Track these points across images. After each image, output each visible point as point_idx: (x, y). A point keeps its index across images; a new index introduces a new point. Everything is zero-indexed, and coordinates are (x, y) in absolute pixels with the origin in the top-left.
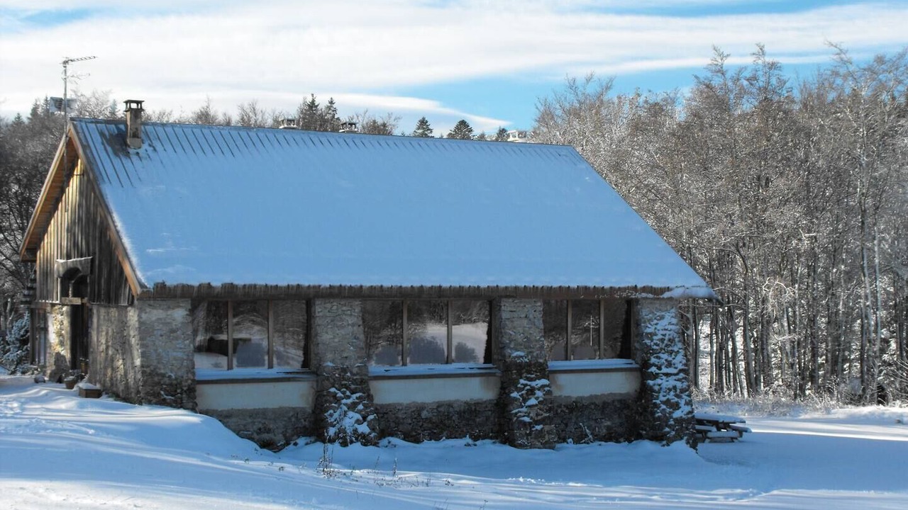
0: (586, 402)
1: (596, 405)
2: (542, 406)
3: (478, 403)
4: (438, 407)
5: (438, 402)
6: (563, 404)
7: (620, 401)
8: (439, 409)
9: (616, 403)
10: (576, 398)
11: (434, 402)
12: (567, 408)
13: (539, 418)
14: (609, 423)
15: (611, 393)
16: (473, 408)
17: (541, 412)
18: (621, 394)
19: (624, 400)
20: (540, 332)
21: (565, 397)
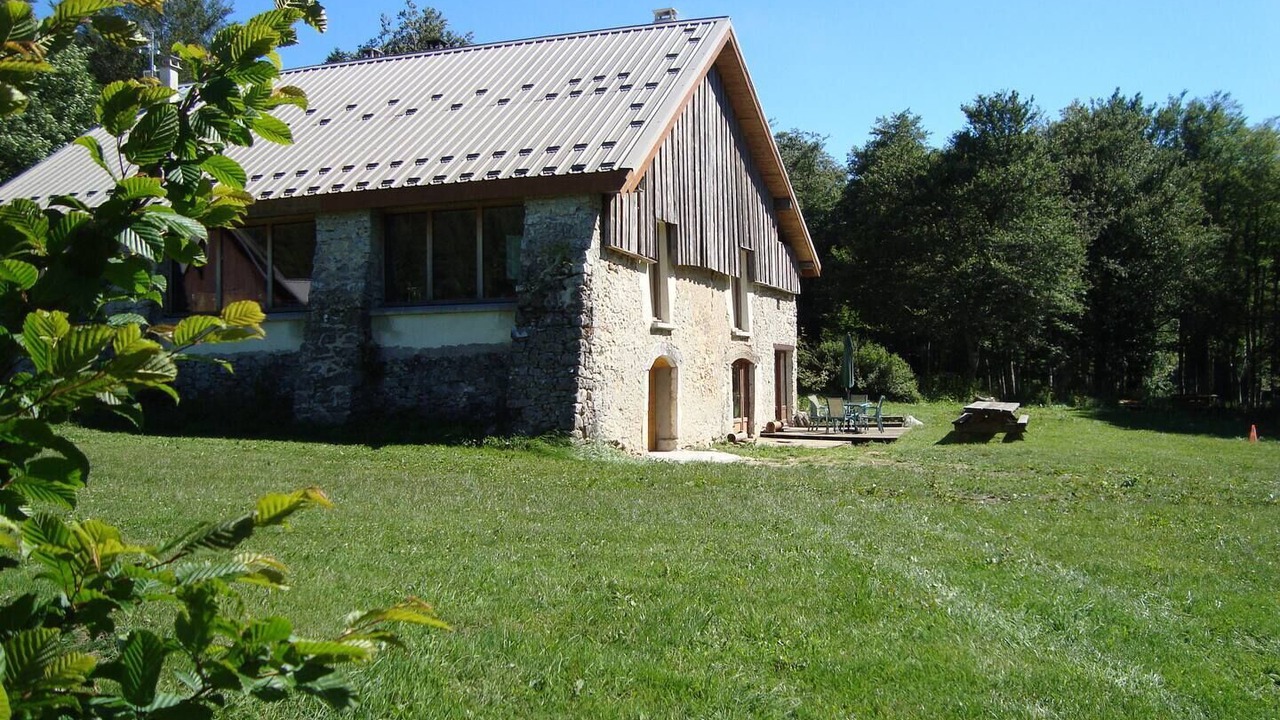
0: (435, 357)
1: (450, 361)
2: (337, 359)
3: (286, 355)
4: (238, 360)
5: (238, 354)
6: (401, 358)
7: (489, 356)
8: (240, 363)
9: (481, 359)
10: (421, 350)
11: (234, 354)
12: (406, 365)
13: (331, 374)
14: (470, 389)
15: (474, 345)
16: (280, 361)
17: (334, 366)
18: (488, 345)
19: (495, 354)
20: (363, 257)
21: (404, 348)
